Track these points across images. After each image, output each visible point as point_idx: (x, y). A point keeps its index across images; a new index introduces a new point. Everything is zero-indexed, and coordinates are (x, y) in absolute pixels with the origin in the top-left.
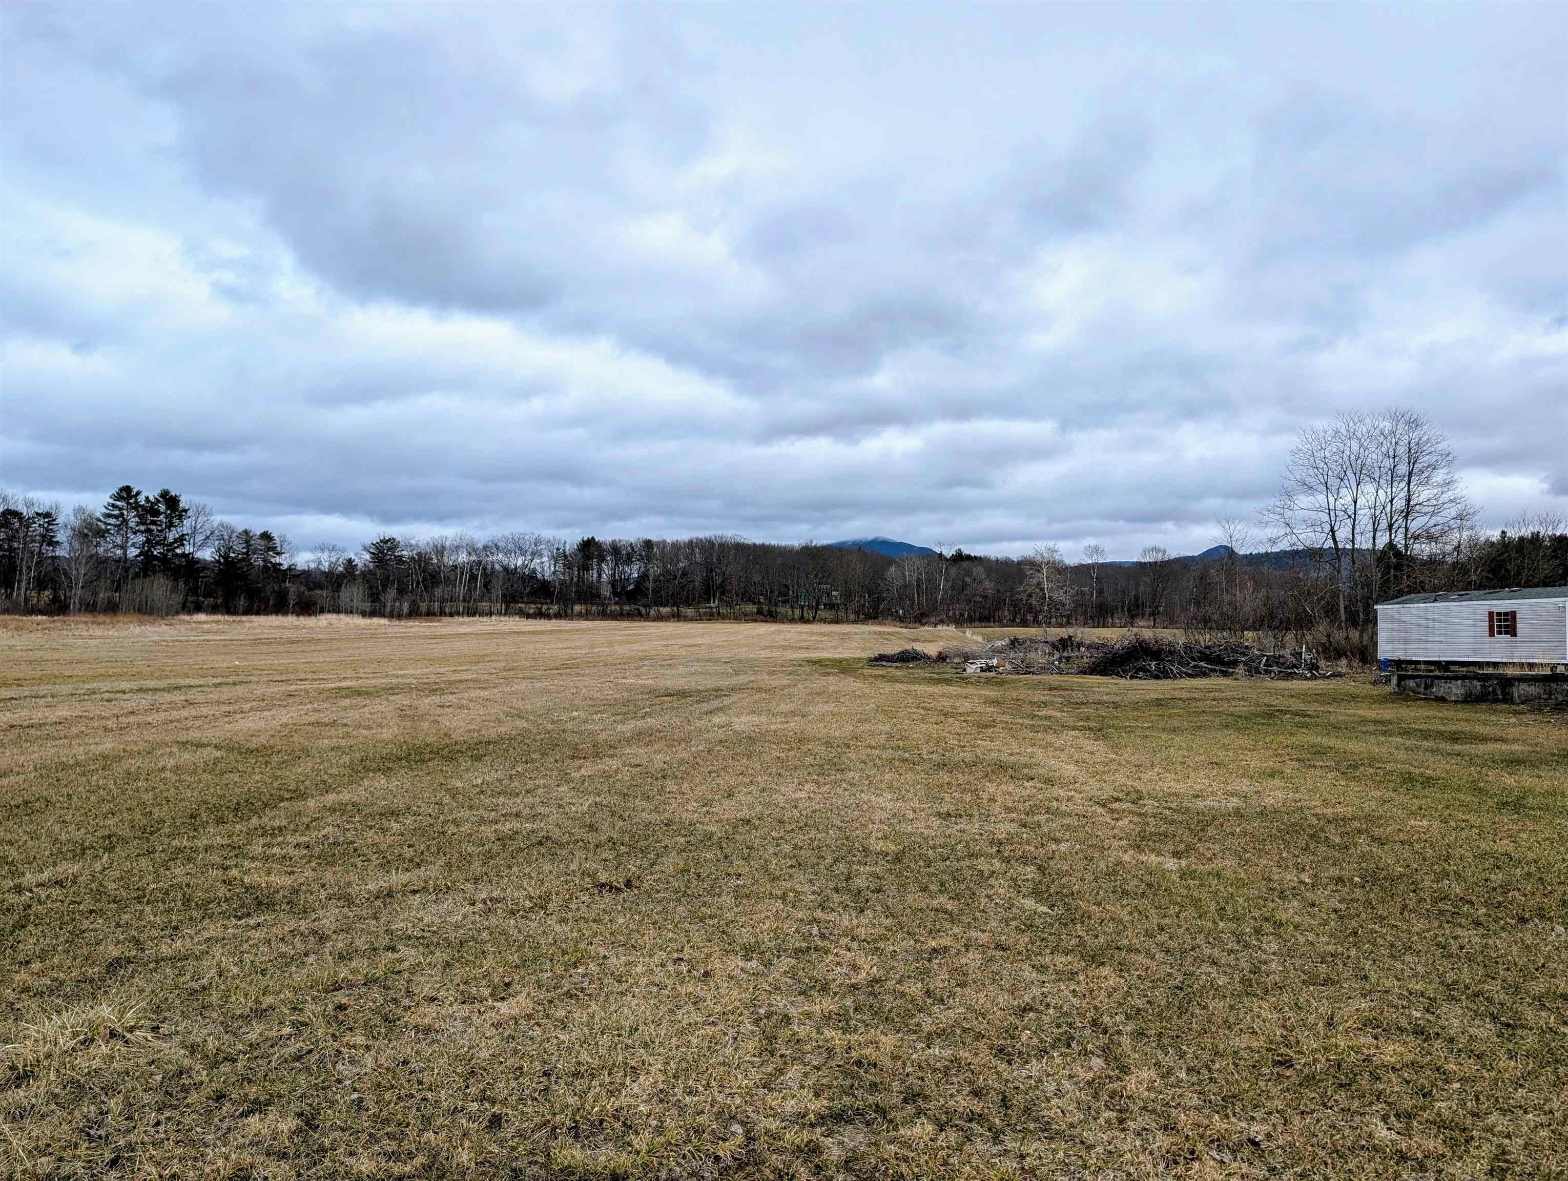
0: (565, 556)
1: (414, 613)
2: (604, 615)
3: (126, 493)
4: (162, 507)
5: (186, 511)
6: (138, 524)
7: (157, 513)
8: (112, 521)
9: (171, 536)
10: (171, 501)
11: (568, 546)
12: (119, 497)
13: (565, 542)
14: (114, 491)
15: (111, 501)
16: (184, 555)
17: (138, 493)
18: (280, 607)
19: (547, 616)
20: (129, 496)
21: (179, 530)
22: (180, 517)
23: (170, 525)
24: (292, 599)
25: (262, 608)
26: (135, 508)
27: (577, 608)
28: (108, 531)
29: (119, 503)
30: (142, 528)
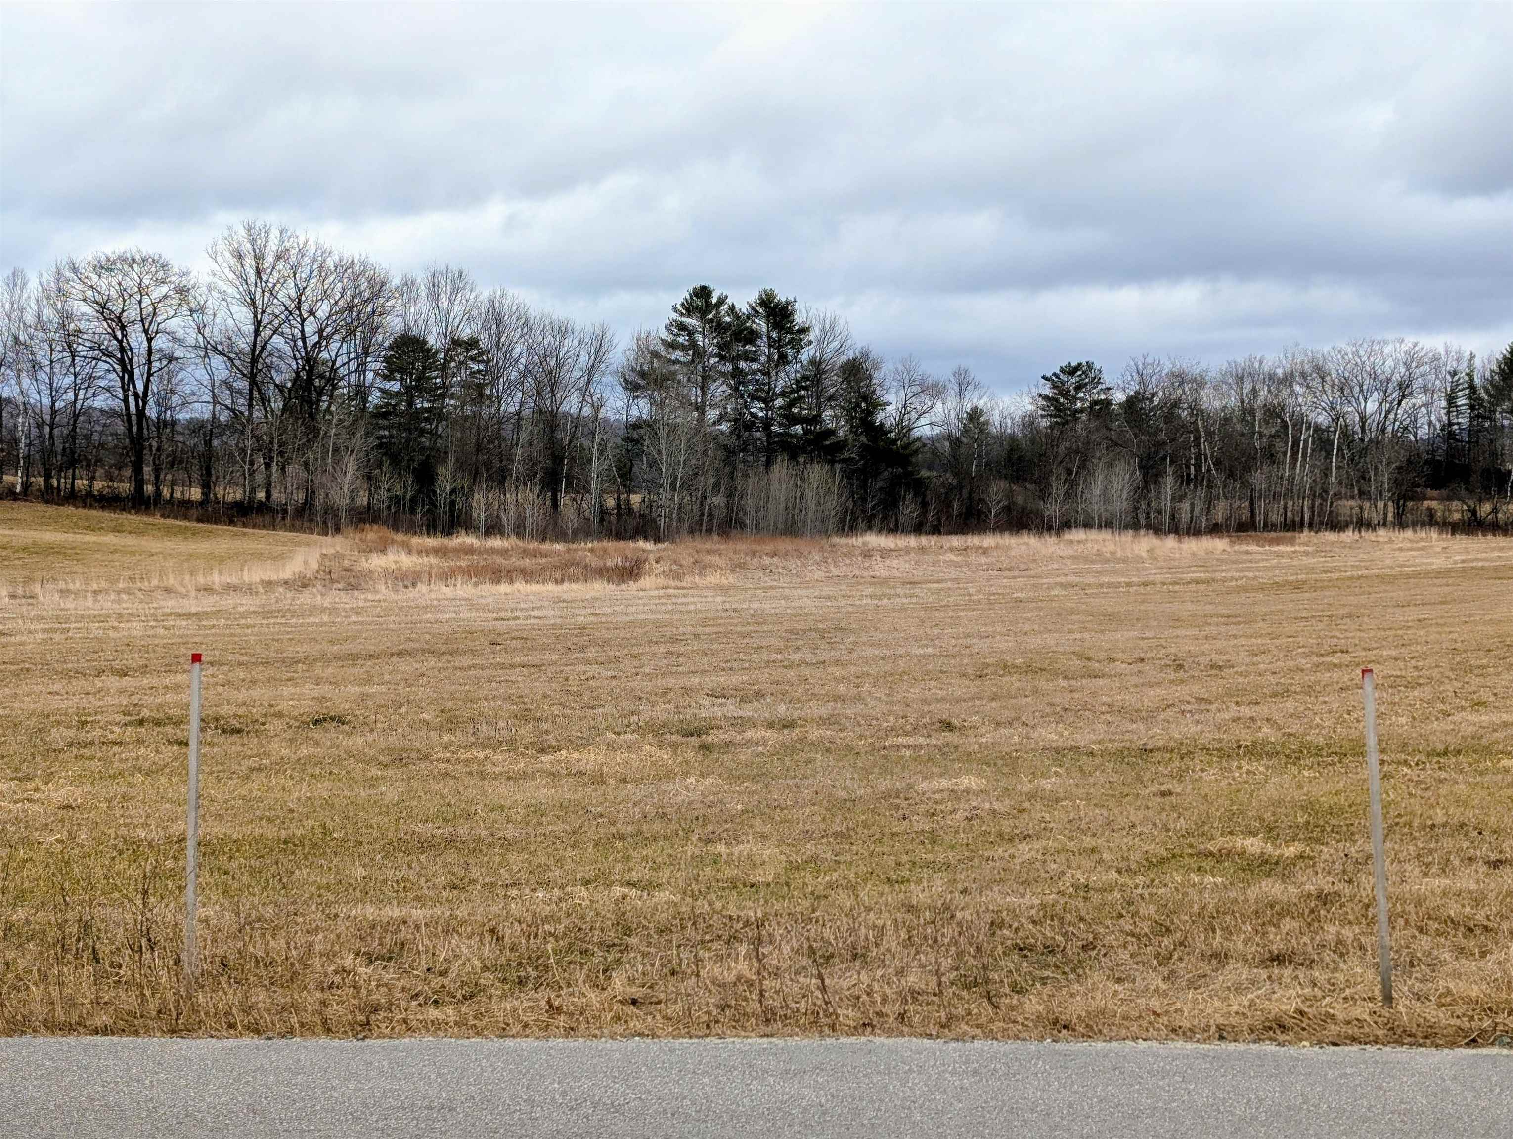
0: (1472, 387)
3: (700, 301)
4: (761, 325)
5: (804, 330)
6: (721, 360)
7: (752, 336)
8: (678, 355)
10: (779, 313)
11: (1477, 363)
12: (689, 308)
14: (682, 295)
15: (677, 316)
20: (708, 307)
22: (794, 344)
26: (716, 330)
28: (672, 376)
29: (689, 321)
30: (728, 367)
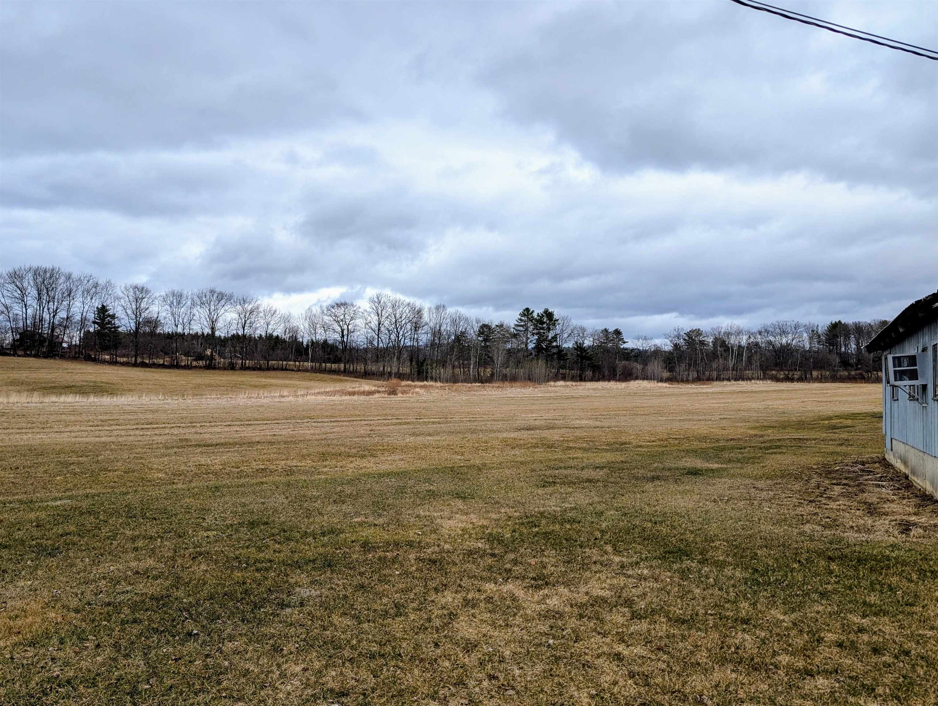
1: (698, 380)
2: (834, 379)
3: (527, 312)
4: (545, 319)
5: (557, 320)
6: (534, 329)
7: (542, 323)
8: (520, 328)
9: (551, 335)
10: (549, 315)
11: (820, 329)
12: (523, 315)
13: (818, 326)
14: (521, 311)
15: (520, 317)
16: (557, 347)
17: (533, 312)
18: (612, 376)
19: (792, 380)
20: (529, 314)
21: (554, 331)
22: (554, 325)
23: (549, 329)
24: (619, 371)
25: (601, 377)
26: (531, 321)
27: (815, 373)
28: (518, 334)
29: (523, 318)
30: (535, 331)
